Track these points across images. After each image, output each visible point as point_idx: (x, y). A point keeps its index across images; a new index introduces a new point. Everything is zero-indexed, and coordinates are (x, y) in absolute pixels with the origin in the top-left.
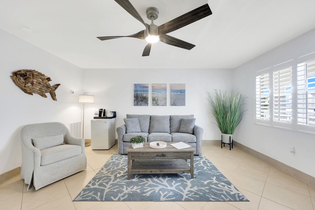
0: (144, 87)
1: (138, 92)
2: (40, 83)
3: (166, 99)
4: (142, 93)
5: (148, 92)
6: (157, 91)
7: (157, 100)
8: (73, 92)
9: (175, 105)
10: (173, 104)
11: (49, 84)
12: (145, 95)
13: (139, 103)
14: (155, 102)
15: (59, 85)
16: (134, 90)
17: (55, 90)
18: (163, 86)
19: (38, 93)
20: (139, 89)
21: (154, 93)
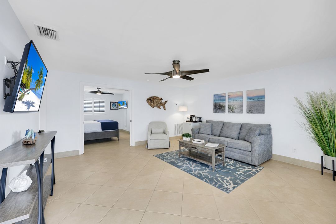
0: (221, 97)
1: (217, 102)
2: (157, 102)
3: (242, 106)
4: (220, 102)
5: (225, 100)
6: (233, 99)
7: (233, 108)
8: (176, 105)
9: (251, 113)
10: (250, 111)
11: (161, 102)
12: (222, 104)
13: (217, 111)
14: (231, 110)
15: (167, 101)
16: (214, 100)
17: (165, 105)
18: (239, 94)
19: (157, 107)
20: (217, 98)
21: (229, 101)
